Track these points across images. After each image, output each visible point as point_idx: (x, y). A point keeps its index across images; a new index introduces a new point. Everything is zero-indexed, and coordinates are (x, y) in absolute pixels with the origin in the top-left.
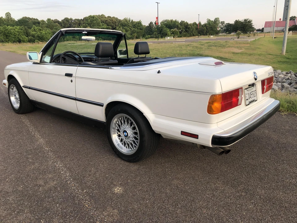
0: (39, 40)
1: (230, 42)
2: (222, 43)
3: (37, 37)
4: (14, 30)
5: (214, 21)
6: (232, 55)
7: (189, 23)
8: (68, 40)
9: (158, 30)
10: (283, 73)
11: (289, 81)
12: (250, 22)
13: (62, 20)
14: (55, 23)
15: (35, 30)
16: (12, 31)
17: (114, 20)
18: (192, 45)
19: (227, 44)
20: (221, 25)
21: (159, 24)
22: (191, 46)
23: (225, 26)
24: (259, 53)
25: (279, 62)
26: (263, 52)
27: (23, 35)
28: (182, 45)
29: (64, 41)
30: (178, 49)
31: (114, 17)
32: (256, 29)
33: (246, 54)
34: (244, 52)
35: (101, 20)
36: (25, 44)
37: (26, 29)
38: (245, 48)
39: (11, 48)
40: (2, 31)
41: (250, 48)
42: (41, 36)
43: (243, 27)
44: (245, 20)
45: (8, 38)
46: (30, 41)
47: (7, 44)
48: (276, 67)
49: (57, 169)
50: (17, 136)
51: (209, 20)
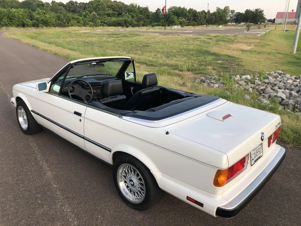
0: (43, 24)
1: (239, 37)
2: (230, 38)
3: (42, 21)
4: (18, 12)
5: (223, 9)
6: (240, 52)
7: (198, 11)
8: (72, 26)
9: (165, 17)
10: (292, 78)
11: (297, 88)
12: (261, 12)
13: (67, 3)
14: (59, 6)
15: (39, 14)
16: (16, 14)
17: (120, 4)
18: (200, 38)
19: (235, 39)
20: (230, 14)
21: (167, 11)
22: (198, 40)
23: (235, 15)
24: (269, 51)
25: (289, 63)
26: (273, 49)
27: (27, 18)
28: (189, 38)
29: (68, 26)
30: (185, 43)
31: (120, 2)
32: (268, 19)
33: (255, 51)
34: (253, 50)
35: (107, 5)
36: (29, 28)
37: (30, 12)
38: (255, 44)
39: (15, 35)
40: (6, 14)
41: (259, 44)
42: (45, 20)
43: (254, 18)
44: (257, 10)
45: (12, 21)
46: (34, 25)
47: (11, 29)
48: (285, 69)
49: (65, 216)
50: (25, 166)
51: (219, 8)
